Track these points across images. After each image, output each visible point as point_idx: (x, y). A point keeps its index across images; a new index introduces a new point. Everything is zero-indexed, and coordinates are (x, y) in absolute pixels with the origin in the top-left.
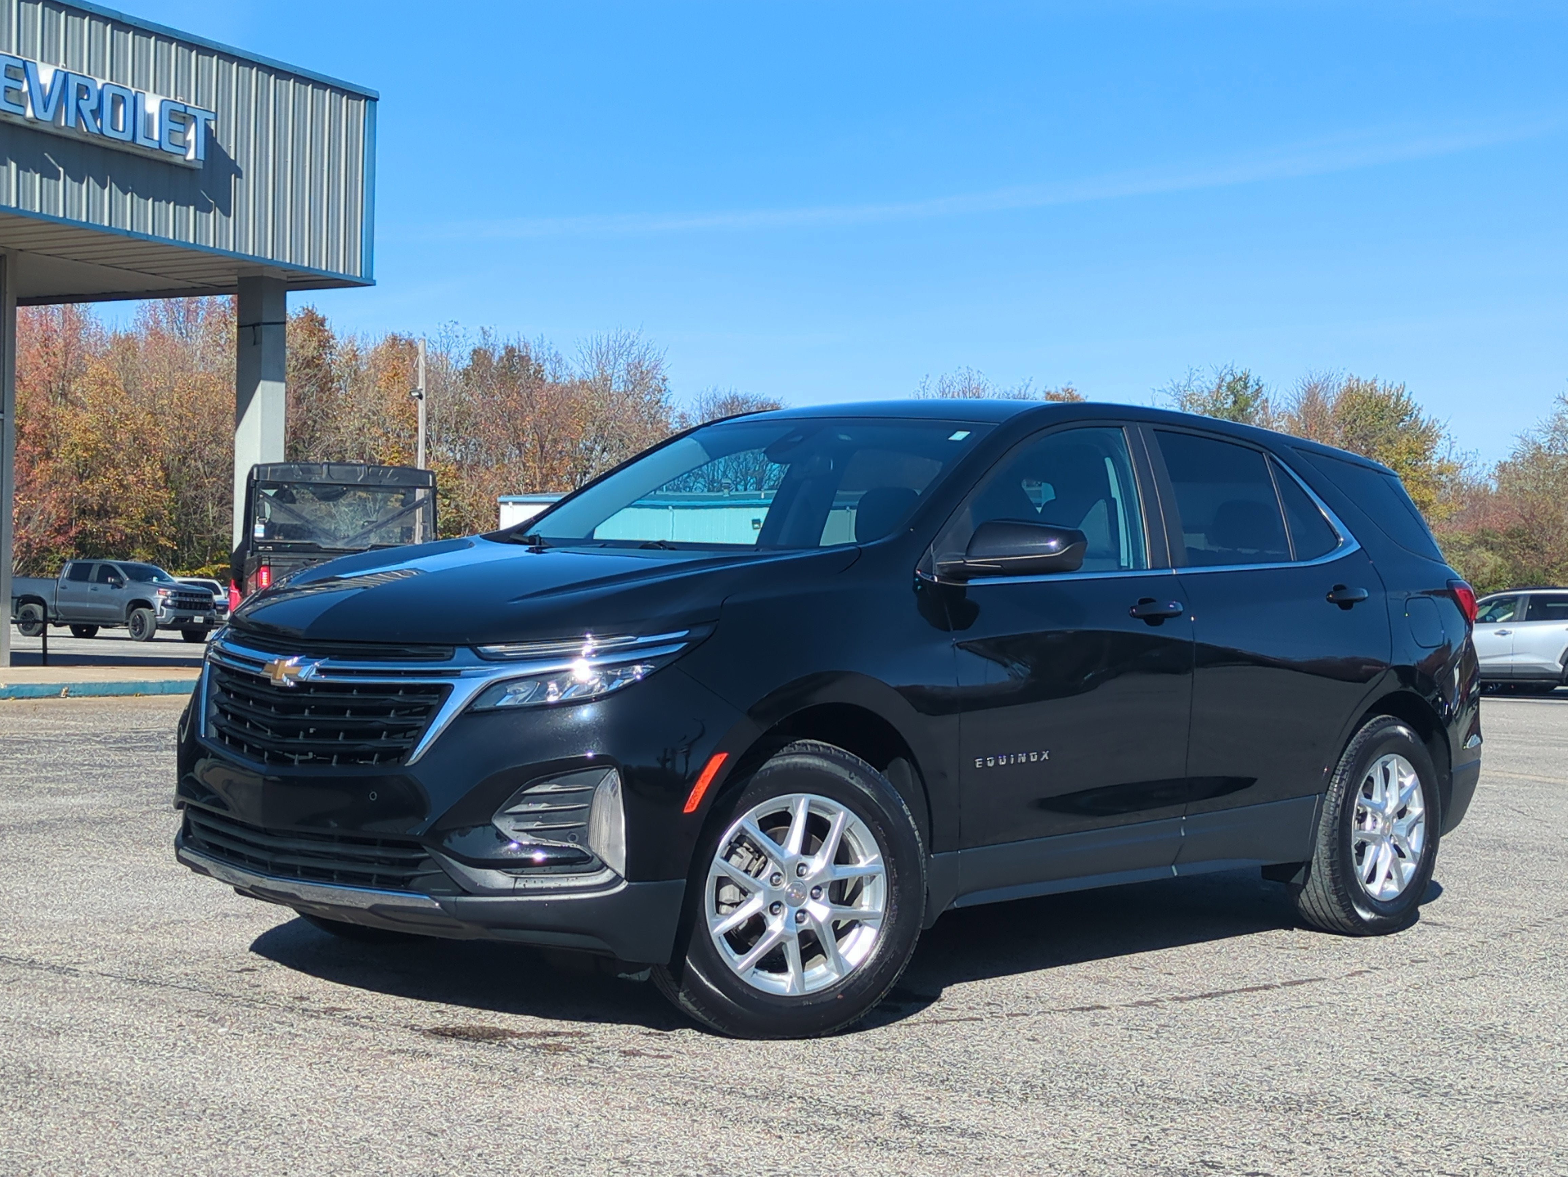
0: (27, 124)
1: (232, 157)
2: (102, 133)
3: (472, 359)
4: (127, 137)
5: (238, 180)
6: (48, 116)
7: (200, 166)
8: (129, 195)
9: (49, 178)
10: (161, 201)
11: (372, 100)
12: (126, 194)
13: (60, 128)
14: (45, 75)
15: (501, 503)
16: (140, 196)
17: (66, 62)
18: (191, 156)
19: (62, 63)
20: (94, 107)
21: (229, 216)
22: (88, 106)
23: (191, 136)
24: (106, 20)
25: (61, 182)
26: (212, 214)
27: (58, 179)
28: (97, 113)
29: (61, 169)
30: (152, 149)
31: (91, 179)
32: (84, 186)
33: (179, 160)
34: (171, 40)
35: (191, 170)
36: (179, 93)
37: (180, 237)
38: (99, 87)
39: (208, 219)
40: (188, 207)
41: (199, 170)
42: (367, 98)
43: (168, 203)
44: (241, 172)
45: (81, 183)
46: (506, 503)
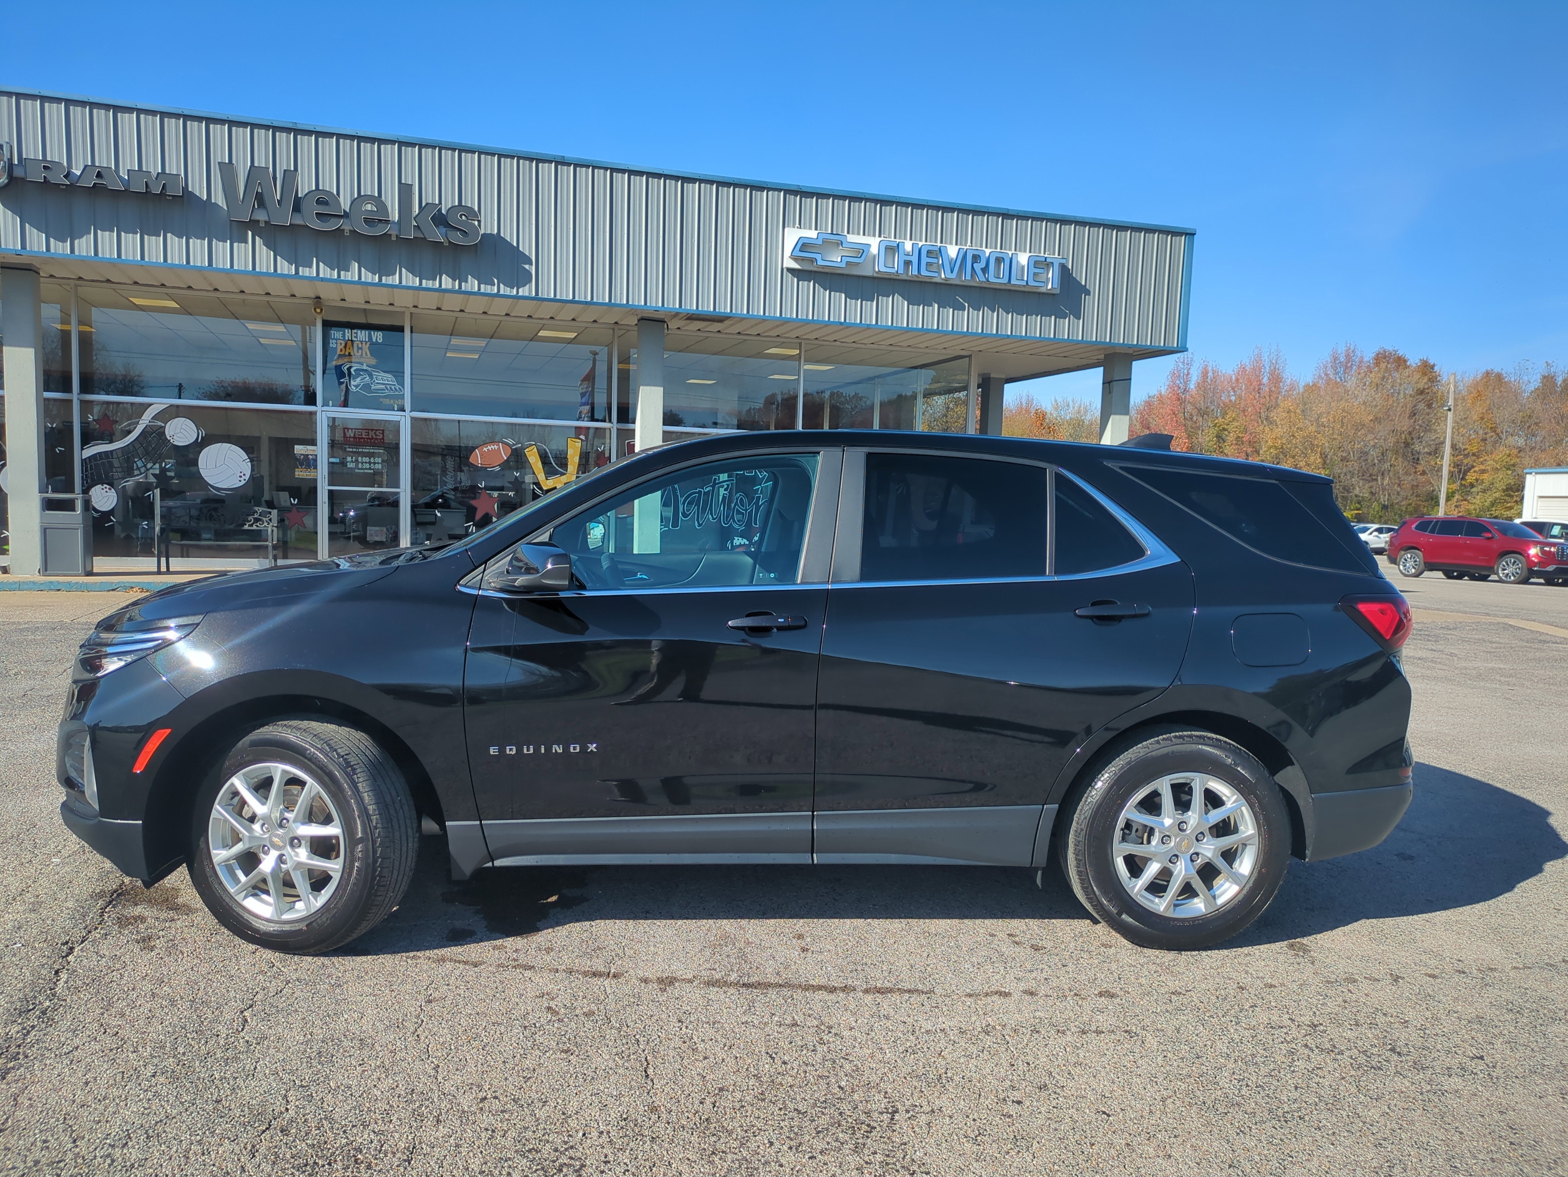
0: (944, 282)
1: (1083, 283)
2: (988, 281)
3: (1542, 382)
4: (1006, 280)
5: (1087, 297)
6: (954, 276)
7: (1058, 292)
8: (1010, 315)
9: (959, 310)
10: (1032, 315)
11: (1191, 234)
12: (1008, 313)
13: (963, 281)
14: (952, 251)
15: (1527, 473)
16: (1017, 314)
17: (971, 243)
18: (1050, 287)
19: (969, 243)
20: (984, 266)
21: (1080, 319)
22: (978, 267)
23: (1050, 275)
24: (998, 215)
25: (966, 312)
26: (1067, 320)
27: (964, 310)
28: (985, 270)
29: (966, 304)
30: (1024, 286)
31: (986, 308)
32: (981, 313)
33: (1043, 290)
34: (1042, 220)
35: (1054, 295)
36: (1047, 250)
37: (1044, 334)
38: (987, 255)
39: (1064, 323)
40: (1051, 317)
41: (1058, 294)
42: (1186, 234)
43: (1037, 316)
44: (1090, 292)
45: (979, 310)
46: (1531, 473)
